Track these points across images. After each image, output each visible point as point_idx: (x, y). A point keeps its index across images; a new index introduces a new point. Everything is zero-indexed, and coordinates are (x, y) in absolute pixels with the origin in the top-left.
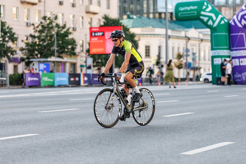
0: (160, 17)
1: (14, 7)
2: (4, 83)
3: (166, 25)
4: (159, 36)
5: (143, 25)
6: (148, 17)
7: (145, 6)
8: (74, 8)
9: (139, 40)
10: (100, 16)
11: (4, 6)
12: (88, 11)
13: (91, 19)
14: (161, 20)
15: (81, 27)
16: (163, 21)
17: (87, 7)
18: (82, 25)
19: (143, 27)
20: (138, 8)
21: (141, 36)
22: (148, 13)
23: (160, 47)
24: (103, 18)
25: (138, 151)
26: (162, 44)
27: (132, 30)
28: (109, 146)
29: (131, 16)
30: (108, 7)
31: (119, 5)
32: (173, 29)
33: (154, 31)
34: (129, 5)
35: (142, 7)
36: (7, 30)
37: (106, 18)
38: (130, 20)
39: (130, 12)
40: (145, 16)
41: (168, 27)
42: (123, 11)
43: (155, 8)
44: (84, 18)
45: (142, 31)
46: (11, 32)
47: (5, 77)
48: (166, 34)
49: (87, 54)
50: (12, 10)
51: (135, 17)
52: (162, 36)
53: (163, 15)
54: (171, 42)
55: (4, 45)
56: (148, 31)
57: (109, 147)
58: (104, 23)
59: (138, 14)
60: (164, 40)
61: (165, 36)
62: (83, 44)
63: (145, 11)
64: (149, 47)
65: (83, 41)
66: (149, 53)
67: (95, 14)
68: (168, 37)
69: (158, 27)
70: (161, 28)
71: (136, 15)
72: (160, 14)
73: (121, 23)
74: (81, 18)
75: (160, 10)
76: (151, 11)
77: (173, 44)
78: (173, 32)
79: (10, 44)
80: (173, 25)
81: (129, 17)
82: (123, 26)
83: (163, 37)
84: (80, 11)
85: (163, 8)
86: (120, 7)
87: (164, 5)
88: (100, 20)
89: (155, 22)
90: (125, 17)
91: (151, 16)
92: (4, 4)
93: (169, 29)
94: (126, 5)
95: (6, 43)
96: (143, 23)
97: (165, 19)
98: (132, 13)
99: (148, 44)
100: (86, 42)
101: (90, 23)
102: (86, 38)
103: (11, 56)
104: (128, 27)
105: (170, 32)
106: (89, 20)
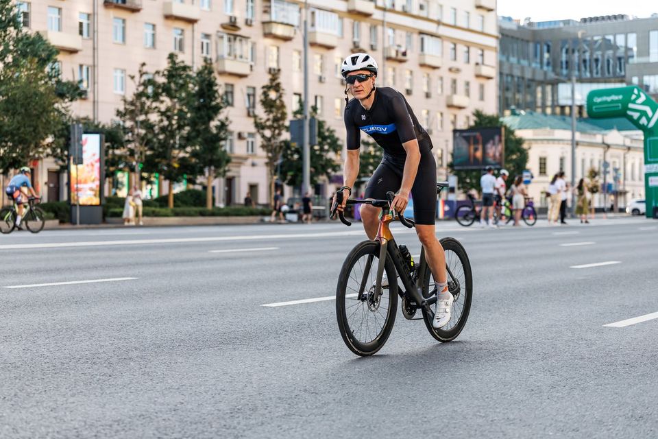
0: (563, 113)
1: (337, 97)
2: (322, 214)
3: (572, 125)
4: (561, 142)
5: (537, 126)
6: (544, 113)
7: (539, 95)
8: (430, 101)
9: (530, 148)
10: (469, 112)
11: (322, 97)
12: (450, 103)
13: (455, 116)
14: (564, 117)
15: (439, 128)
16: (568, 119)
17: (449, 98)
18: (442, 126)
19: (537, 128)
20: (529, 98)
21: (533, 142)
22: (544, 107)
23: (562, 160)
24: (474, 114)
25: (535, 321)
26: (565, 155)
27: (519, 134)
28: (489, 313)
29: (517, 112)
30: (482, 98)
31: (498, 94)
32: (583, 132)
33: (553, 135)
34: (514, 95)
35: (535, 97)
36: (327, 134)
37: (478, 114)
38: (516, 117)
39: (515, 105)
40: (539, 110)
41: (575, 128)
42: (504, 104)
43: (555, 98)
44: (445, 115)
45: (535, 135)
46: (333, 136)
47: (323, 206)
48: (573, 139)
49: (449, 170)
50: (333, 104)
51: (523, 112)
52: (566, 142)
53: (567, 110)
54: (579, 151)
55: (322, 156)
56: (544, 135)
57: (490, 315)
58: (475, 122)
59: (528, 107)
60: (569, 148)
61: (570, 142)
62: (442, 154)
63: (539, 103)
64: (545, 159)
65: (442, 151)
66: (545, 168)
67: (460, 108)
68: (575, 144)
69: (559, 128)
70: (565, 129)
71: (524, 110)
72: (563, 107)
73: (502, 122)
74: (439, 115)
75: (562, 102)
76: (549, 103)
77: (584, 154)
78: (583, 136)
79: (331, 155)
80: (583, 125)
81: (513, 113)
82: (505, 127)
83: (568, 144)
84: (437, 104)
85: (567, 98)
86: (500, 97)
87: (569, 94)
88: (468, 118)
89: (555, 121)
90: (507, 113)
91: (549, 111)
92: (322, 94)
93: (577, 131)
94: (509, 95)
95: (324, 154)
96: (536, 122)
97: (571, 115)
98: (519, 106)
99: (543, 155)
100: (448, 152)
101: (454, 123)
102: (447, 145)
103: (333, 174)
104: (512, 129)
105: (578, 136)
106: (452, 118)
